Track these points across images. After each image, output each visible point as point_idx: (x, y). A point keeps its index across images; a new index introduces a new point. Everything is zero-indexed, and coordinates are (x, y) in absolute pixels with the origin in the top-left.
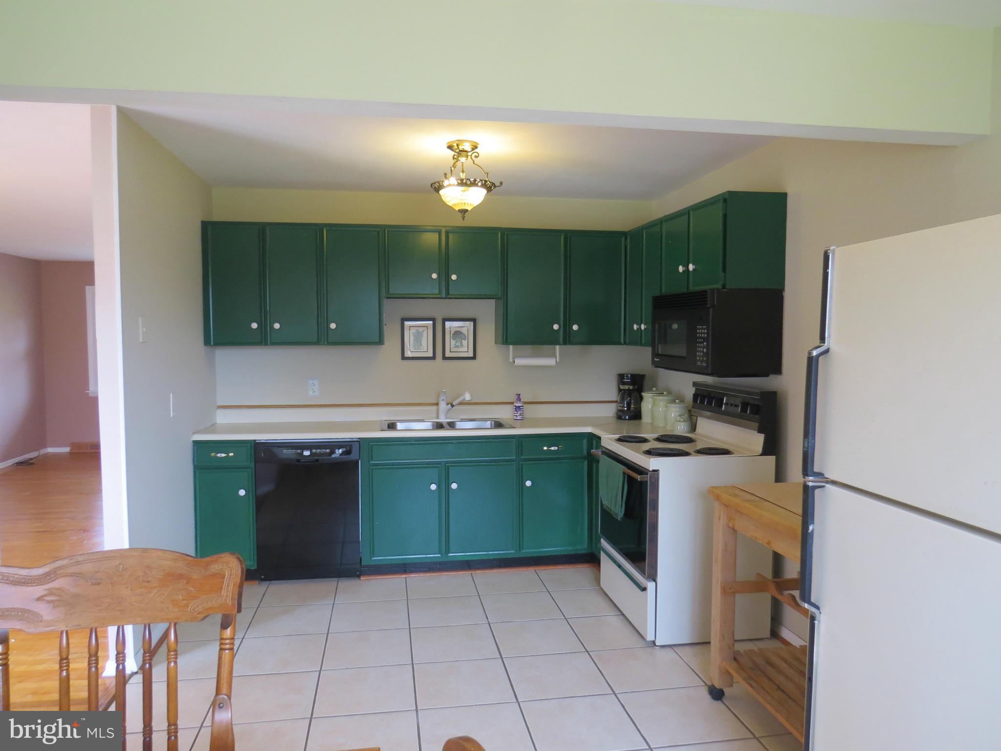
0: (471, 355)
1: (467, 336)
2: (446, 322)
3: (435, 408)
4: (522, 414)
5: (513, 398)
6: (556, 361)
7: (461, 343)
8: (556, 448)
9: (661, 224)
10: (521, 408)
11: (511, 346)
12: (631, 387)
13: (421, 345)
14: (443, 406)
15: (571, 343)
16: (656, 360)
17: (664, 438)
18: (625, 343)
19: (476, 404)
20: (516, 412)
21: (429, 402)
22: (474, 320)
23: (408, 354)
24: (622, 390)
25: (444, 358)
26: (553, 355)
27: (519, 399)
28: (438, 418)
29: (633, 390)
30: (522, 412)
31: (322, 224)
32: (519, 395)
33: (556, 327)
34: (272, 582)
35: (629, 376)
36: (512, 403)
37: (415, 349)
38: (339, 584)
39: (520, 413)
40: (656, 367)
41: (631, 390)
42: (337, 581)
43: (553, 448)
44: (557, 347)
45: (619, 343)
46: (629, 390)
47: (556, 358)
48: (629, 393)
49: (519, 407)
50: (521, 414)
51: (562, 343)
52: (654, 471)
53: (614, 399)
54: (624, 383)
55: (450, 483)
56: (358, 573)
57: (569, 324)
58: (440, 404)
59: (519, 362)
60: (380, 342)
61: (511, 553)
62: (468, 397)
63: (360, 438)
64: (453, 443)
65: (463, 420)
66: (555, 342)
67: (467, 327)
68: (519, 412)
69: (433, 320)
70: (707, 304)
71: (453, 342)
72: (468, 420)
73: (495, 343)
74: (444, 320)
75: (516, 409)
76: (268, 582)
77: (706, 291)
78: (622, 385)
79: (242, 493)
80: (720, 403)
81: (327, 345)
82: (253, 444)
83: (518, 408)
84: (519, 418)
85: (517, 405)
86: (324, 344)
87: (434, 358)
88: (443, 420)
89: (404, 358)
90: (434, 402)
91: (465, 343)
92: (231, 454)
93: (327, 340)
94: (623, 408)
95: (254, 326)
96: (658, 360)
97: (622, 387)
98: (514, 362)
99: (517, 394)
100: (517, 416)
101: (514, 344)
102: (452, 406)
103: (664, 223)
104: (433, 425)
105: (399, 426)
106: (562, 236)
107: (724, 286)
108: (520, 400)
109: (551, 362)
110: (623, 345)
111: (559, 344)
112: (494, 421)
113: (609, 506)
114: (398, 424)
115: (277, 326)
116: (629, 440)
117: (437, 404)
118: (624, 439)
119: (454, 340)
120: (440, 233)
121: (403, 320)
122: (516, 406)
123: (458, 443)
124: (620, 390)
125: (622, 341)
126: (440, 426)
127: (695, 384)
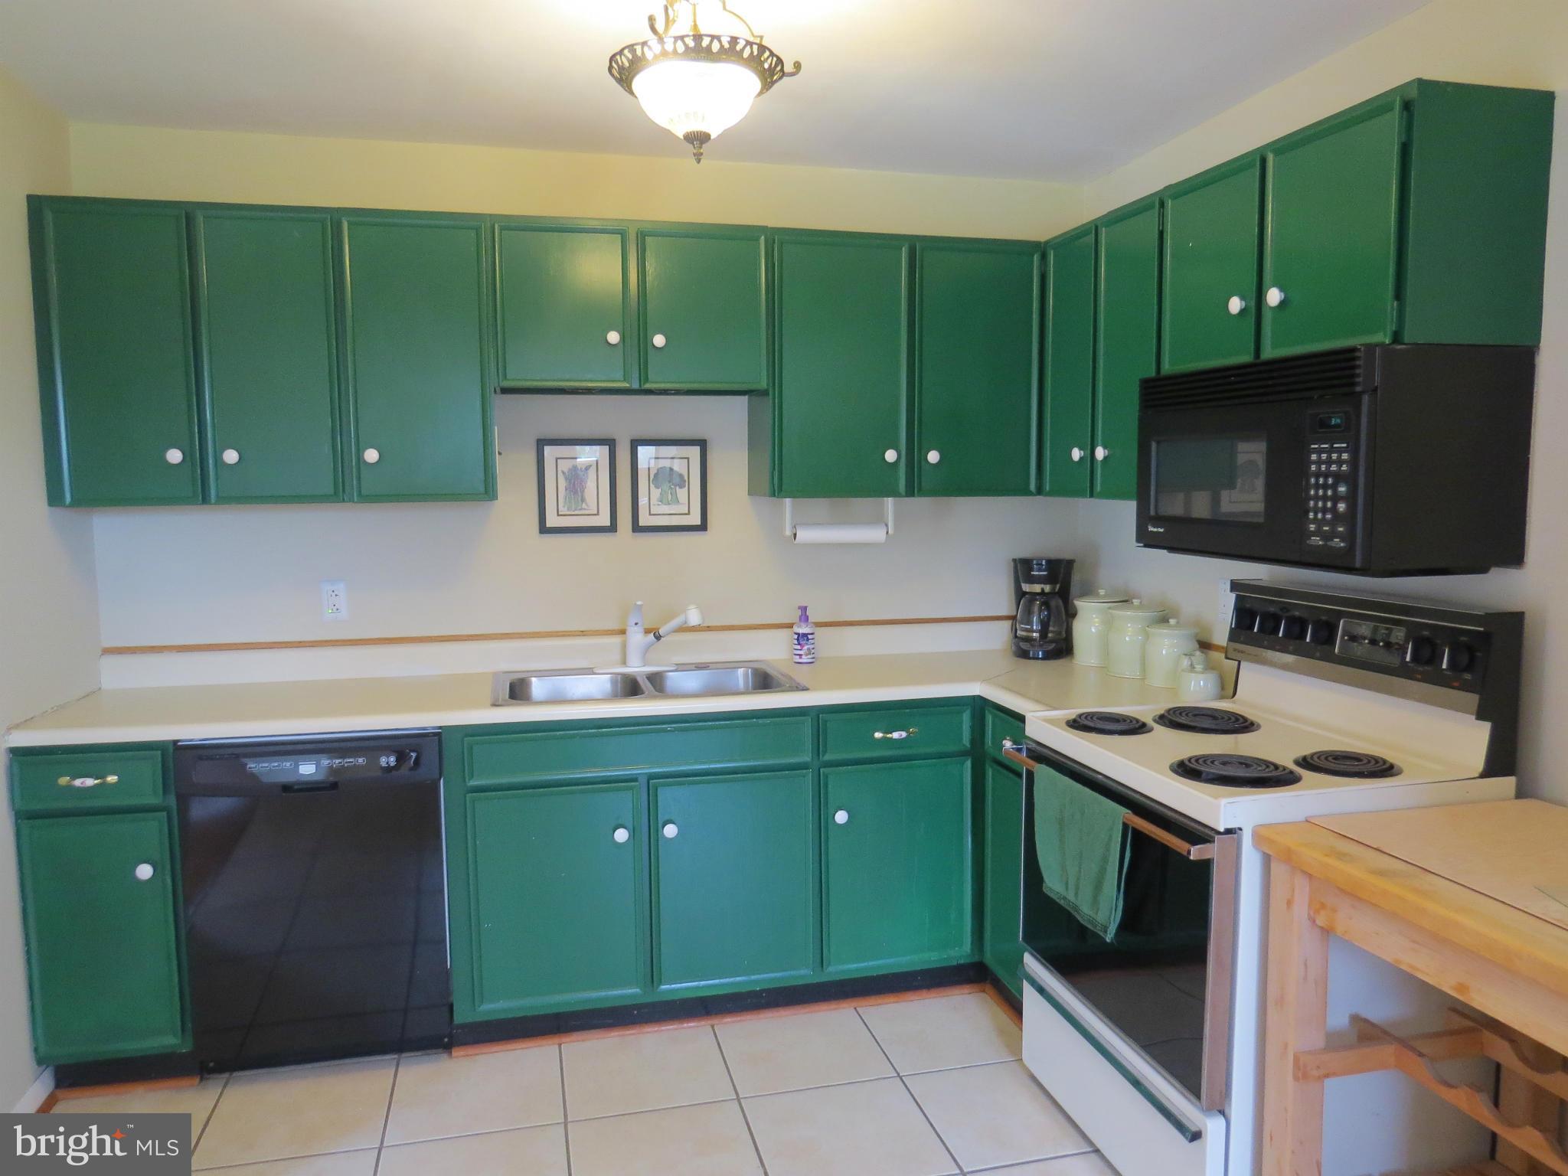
0: (695, 519)
1: (686, 478)
2: (639, 448)
3: (616, 640)
4: (813, 651)
5: (794, 616)
6: (887, 533)
7: (674, 495)
8: (904, 734)
9: (1162, 205)
10: (810, 637)
11: (788, 501)
12: (1047, 588)
13: (583, 500)
14: (637, 638)
15: (922, 493)
16: (1151, 529)
17: (1183, 720)
18: (1040, 491)
19: (709, 629)
20: (799, 647)
21: (606, 628)
22: (702, 444)
23: (552, 521)
24: (1025, 593)
25: (637, 528)
26: (879, 520)
27: (804, 618)
28: (624, 663)
29: (1052, 594)
30: (812, 646)
31: (338, 210)
32: (804, 609)
33: (890, 456)
34: (235, 1074)
35: (1044, 563)
36: (790, 626)
37: (568, 510)
38: (400, 1069)
39: (808, 649)
40: (1146, 546)
41: (1048, 594)
42: (395, 1062)
43: (895, 735)
44: (890, 501)
45: (1025, 492)
46: (1043, 593)
47: (887, 525)
48: (1045, 598)
49: (805, 635)
50: (809, 652)
51: (904, 493)
52: (1229, 831)
53: (1004, 612)
54: (1032, 580)
55: (660, 825)
56: (446, 1040)
57: (920, 450)
58: (627, 633)
59: (805, 535)
60: (488, 491)
61: (803, 974)
62: (694, 617)
63: (440, 728)
64: (665, 731)
65: (681, 667)
66: (887, 490)
67: (683, 460)
68: (806, 647)
69: (610, 443)
70: (1353, 384)
71: (656, 493)
72: (693, 667)
73: (750, 493)
74: (635, 444)
75: (798, 639)
76: (226, 1075)
77: (1353, 350)
78: (1026, 582)
79: (145, 871)
80: (1326, 632)
81: (359, 502)
82: (171, 749)
83: (802, 638)
84: (805, 659)
85: (801, 631)
86: (351, 500)
87: (612, 528)
88: (636, 668)
89: (544, 529)
90: (616, 626)
91: (682, 493)
92: (112, 779)
93: (360, 492)
94: (1030, 634)
95: (174, 456)
96: (1162, 530)
97: (1026, 587)
98: (795, 535)
99: (800, 608)
100: (800, 655)
101: (792, 495)
102: (658, 637)
103: (1169, 203)
104: (614, 682)
105: (538, 687)
106: (903, 249)
107: (1397, 337)
108: (807, 619)
109: (875, 535)
110: (1035, 495)
111: (894, 493)
112: (752, 668)
113: (1071, 897)
114: (534, 680)
115: (231, 456)
116: (1100, 725)
117: (623, 632)
118: (1086, 722)
119: (657, 487)
120: (623, 234)
121: (541, 443)
122: (798, 634)
123: (676, 729)
124: (1020, 595)
125: (1033, 487)
126: (631, 688)
127: (1235, 586)
